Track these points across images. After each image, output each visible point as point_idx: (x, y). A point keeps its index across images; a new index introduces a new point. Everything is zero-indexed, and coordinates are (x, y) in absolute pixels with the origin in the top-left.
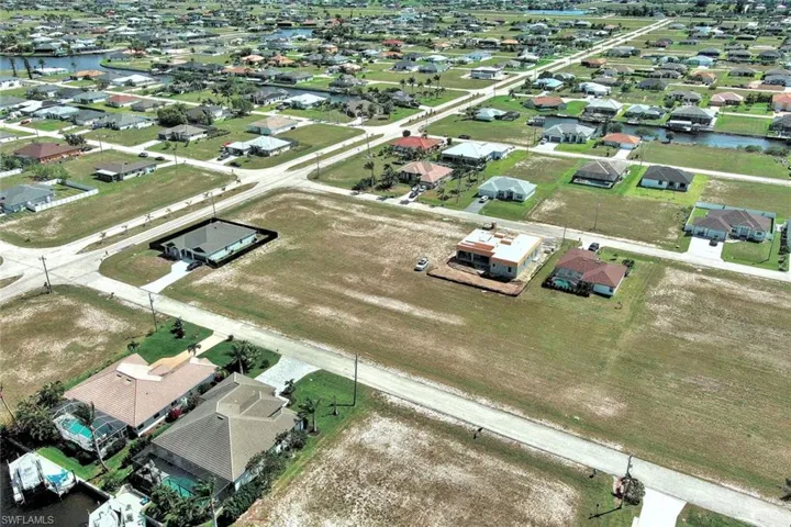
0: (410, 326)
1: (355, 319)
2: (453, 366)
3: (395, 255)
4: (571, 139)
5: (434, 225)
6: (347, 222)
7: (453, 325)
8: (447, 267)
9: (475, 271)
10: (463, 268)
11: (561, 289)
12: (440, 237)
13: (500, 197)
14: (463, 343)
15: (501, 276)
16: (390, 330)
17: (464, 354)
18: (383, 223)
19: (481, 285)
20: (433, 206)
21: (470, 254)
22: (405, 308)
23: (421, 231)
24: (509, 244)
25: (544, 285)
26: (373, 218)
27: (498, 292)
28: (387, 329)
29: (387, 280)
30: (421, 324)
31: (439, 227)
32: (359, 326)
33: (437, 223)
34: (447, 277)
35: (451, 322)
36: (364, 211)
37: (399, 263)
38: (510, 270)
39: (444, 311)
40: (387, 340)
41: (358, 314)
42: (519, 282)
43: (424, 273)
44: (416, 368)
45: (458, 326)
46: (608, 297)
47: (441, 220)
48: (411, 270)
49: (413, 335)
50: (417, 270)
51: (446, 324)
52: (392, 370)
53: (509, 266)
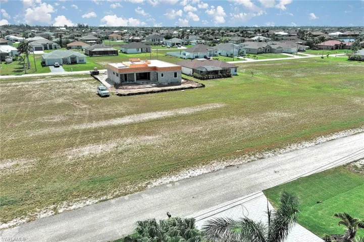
4: (48, 48)
9: (149, 86)
10: (136, 87)
13: (65, 62)
15: (171, 83)
38: (176, 76)
46: (237, 75)
47: (44, 78)
53: (175, 71)
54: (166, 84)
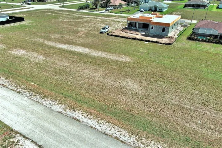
0: (85, 62)
1: (41, 57)
2: (119, 97)
3: (89, 27)
5: (115, 18)
6: (68, 17)
7: (122, 62)
8: (121, 32)
9: (139, 33)
10: (132, 32)
11: (202, 41)
12: (117, 21)
13: (151, 10)
14: (130, 75)
15: (157, 35)
16: (66, 64)
17: (130, 84)
18: (88, 17)
19: (143, 39)
20: (116, 14)
21: (136, 23)
22: (86, 51)
23: (108, 20)
24: (161, 17)
25: (190, 39)
26: (83, 16)
27: (157, 42)
28: (65, 64)
29: (79, 37)
30: (95, 61)
31: (118, 19)
32: (41, 62)
33: (118, 18)
34: (121, 35)
35: (121, 60)
36: (80, 14)
37: (91, 30)
38: (164, 30)
39: (116, 53)
40: (61, 72)
41: (45, 55)
42: (171, 38)
43: (106, 34)
44: (77, 100)
45: (127, 63)
47: (120, 17)
48: (97, 33)
49: (85, 69)
50: (101, 33)
51: (116, 61)
52: (47, 103)
53: (164, 27)
54: (152, 35)
